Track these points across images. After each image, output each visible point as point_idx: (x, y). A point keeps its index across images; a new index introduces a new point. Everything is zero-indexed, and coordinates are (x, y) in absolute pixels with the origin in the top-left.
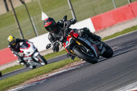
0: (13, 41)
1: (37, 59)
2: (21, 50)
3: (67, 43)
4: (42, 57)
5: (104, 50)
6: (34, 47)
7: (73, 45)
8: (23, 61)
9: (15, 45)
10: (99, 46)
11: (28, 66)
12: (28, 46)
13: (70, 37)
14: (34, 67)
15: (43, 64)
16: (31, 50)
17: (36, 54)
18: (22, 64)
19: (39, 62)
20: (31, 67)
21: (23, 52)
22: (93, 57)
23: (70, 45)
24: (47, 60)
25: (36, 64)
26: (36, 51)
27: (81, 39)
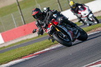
0: (74, 5)
1: (91, 19)
2: (79, 12)
3: (48, 29)
4: (95, 18)
5: (79, 34)
6: (89, 10)
7: (53, 31)
8: (81, 20)
9: (75, 8)
10: (75, 31)
11: (85, 24)
12: (84, 9)
13: (51, 25)
14: (90, 25)
15: (96, 22)
16: (87, 12)
17: (91, 15)
18: (81, 22)
19: (93, 21)
20: (88, 25)
21: (80, 13)
22: (69, 42)
23: (51, 31)
24: (98, 19)
25: (91, 23)
26: (91, 13)
27: (60, 26)
